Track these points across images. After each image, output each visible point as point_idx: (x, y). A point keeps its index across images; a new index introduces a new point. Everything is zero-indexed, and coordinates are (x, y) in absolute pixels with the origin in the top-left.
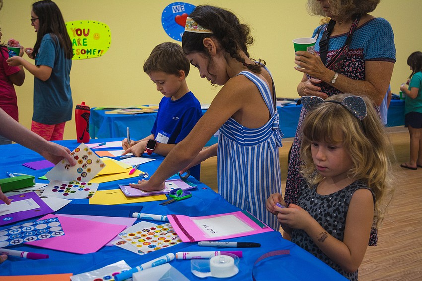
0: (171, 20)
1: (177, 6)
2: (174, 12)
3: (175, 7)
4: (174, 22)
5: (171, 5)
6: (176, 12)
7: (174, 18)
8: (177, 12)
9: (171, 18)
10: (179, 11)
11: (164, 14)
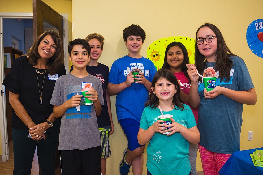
0: (254, 37)
1: (260, 23)
2: (257, 29)
3: (257, 24)
4: (257, 38)
5: (254, 22)
6: (258, 28)
7: (257, 34)
8: (260, 28)
9: (254, 35)
10: (261, 28)
11: (248, 31)
